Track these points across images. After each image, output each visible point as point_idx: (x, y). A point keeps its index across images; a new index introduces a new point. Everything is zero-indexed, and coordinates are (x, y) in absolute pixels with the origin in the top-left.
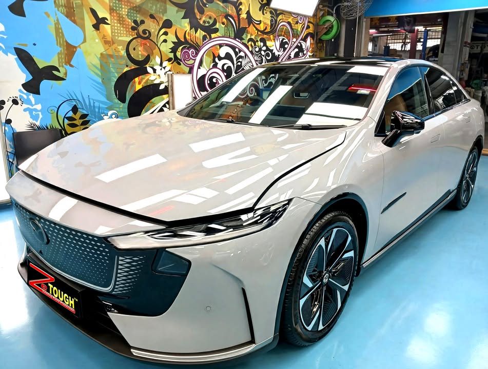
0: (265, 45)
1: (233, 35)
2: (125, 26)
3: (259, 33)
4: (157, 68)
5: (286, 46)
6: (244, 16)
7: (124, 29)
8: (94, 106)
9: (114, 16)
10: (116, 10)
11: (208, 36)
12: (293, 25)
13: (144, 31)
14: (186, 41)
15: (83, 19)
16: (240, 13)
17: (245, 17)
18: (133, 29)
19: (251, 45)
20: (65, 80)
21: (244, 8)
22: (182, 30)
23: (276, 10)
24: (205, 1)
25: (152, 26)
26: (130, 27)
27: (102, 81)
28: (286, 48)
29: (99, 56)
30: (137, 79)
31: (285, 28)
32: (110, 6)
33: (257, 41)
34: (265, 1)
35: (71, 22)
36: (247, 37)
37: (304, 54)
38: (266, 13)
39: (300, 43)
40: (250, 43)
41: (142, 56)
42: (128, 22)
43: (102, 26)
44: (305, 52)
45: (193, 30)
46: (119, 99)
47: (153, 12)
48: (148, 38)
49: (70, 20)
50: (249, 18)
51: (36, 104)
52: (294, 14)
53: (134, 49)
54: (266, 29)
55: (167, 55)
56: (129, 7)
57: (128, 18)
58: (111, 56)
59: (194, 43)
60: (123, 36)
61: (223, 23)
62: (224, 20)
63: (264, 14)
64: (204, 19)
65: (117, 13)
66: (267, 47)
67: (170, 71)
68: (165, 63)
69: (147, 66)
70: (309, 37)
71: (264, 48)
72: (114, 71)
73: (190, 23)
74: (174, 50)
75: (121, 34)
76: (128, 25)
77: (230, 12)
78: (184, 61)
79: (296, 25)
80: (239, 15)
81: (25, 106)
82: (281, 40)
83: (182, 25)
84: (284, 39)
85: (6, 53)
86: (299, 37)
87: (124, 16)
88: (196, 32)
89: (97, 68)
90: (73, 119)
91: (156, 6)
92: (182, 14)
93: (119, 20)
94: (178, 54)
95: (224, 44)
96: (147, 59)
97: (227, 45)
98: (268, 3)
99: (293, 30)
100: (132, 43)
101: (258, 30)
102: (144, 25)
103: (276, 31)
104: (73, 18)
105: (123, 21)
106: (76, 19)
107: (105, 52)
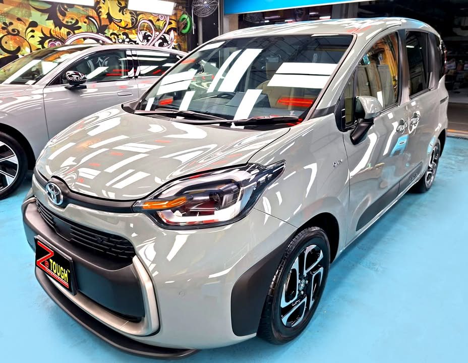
0: (127, 37)
1: (95, 31)
3: (121, 28)
5: (149, 38)
6: (104, 16)
11: (72, 32)
12: (154, 22)
13: (13, 30)
14: (52, 36)
16: (100, 14)
17: (106, 18)
18: (3, 28)
19: (114, 38)
21: (104, 11)
22: (47, 28)
23: (136, 12)
24: (66, 7)
25: (20, 27)
26: (0, 27)
28: (149, 40)
31: (146, 24)
33: (120, 35)
34: (123, 5)
36: (109, 31)
37: (168, 44)
38: (126, 14)
39: (163, 36)
40: (113, 36)
41: (13, 47)
44: (169, 43)
45: (58, 27)
47: (19, 16)
48: (18, 34)
50: (110, 18)
52: (155, 14)
53: (6, 43)
54: (127, 25)
55: (35, 47)
59: (59, 37)
61: (85, 22)
62: (86, 20)
63: (124, 15)
64: (66, 20)
66: (130, 39)
69: (19, 54)
70: (172, 31)
71: (128, 40)
73: (54, 23)
74: (42, 43)
77: (91, 14)
79: (158, 22)
80: (99, 16)
82: (143, 34)
83: (47, 24)
84: (146, 33)
86: (161, 31)
91: (22, 11)
92: (46, 16)
94: (46, 45)
95: (87, 37)
96: (19, 49)
97: (91, 38)
98: (126, 7)
99: (155, 26)
100: (3, 38)
101: (120, 27)
102: (12, 26)
103: (137, 27)
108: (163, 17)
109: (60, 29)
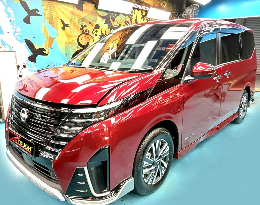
2: (77, 28)
6: (134, 21)
7: (77, 30)
10: (73, 20)
13: (86, 31)
15: (57, 24)
17: (135, 23)
18: (81, 29)
20: (48, 55)
21: (134, 18)
22: (104, 29)
23: (149, 19)
24: (115, 14)
25: (90, 28)
26: (79, 28)
27: (66, 56)
29: (65, 43)
32: (70, 18)
34: (144, 14)
38: (145, 20)
41: (85, 43)
42: (79, 26)
43: (66, 28)
47: (90, 21)
48: (88, 34)
49: (51, 25)
51: (34, 67)
53: (81, 39)
56: (79, 19)
57: (79, 24)
58: (70, 43)
60: (76, 33)
61: (124, 26)
62: (124, 24)
63: (143, 20)
64: (114, 24)
65: (73, 22)
72: (71, 51)
73: (108, 25)
77: (127, 20)
80: (131, 21)
81: (29, 68)
83: (104, 27)
85: (21, 42)
87: (77, 23)
89: (63, 49)
91: (92, 17)
92: (104, 21)
96: (87, 44)
98: (146, 15)
100: (80, 36)
102: (86, 27)
104: (52, 24)
105: (76, 25)
106: (54, 24)
107: (68, 41)
109: (111, 30)
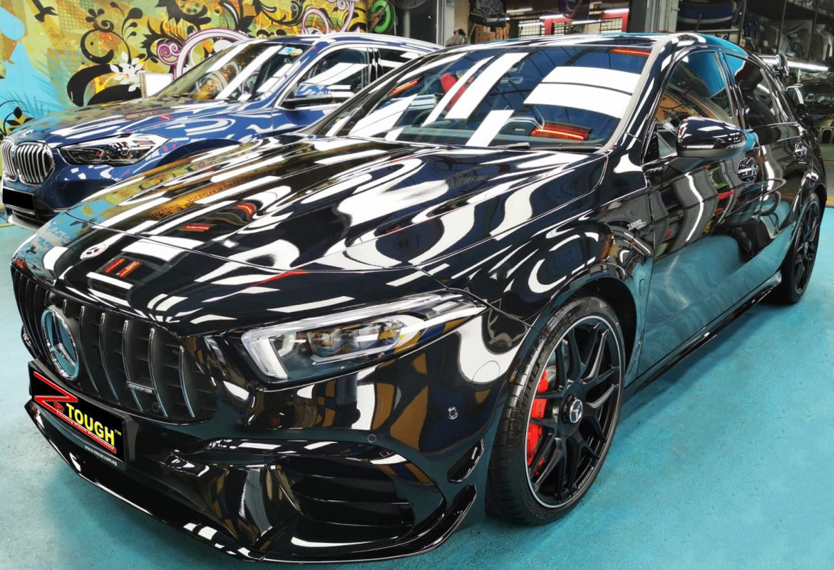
1: (233, 26)
2: (77, 17)
3: (274, 23)
4: (125, 66)
7: (77, 20)
8: (42, 110)
9: (62, 5)
11: (195, 28)
12: (329, 13)
13: (104, 23)
14: (163, 34)
15: (22, 9)
17: (251, 3)
18: (89, 20)
20: (3, 78)
22: (157, 19)
25: (115, 17)
26: (85, 18)
27: (51, 81)
29: (46, 52)
30: (97, 80)
31: (316, 16)
33: (273, 34)
35: (9, 14)
36: (255, 28)
40: (261, 36)
41: (103, 51)
42: (82, 12)
45: (174, 19)
46: (75, 102)
48: (110, 30)
49: (7, 10)
50: (258, 7)
53: (92, 44)
54: (285, 17)
55: (137, 51)
57: (81, 7)
58: (61, 52)
59: (173, 35)
60: (76, 28)
61: (217, 11)
62: (219, 7)
64: (187, 6)
65: (66, 2)
67: (142, 69)
68: (135, 61)
69: (110, 63)
70: (358, 29)
72: (65, 69)
73: (167, 8)
74: (147, 45)
75: (73, 26)
76: (82, 15)
78: (162, 57)
79: (335, 13)
82: (310, 32)
83: (157, 14)
84: (315, 31)
86: (341, 28)
87: (76, 5)
88: (177, 23)
89: (43, 65)
90: (16, 124)
92: (156, 0)
93: (70, 10)
94: (154, 49)
95: (220, 37)
96: (110, 55)
97: (225, 38)
99: (330, 19)
100: (88, 36)
101: (273, 20)
102: (103, 15)
103: (301, 21)
104: (10, 8)
105: (75, 11)
106: (13, 8)
107: (53, 48)
108: (345, 4)
109: (177, 21)
